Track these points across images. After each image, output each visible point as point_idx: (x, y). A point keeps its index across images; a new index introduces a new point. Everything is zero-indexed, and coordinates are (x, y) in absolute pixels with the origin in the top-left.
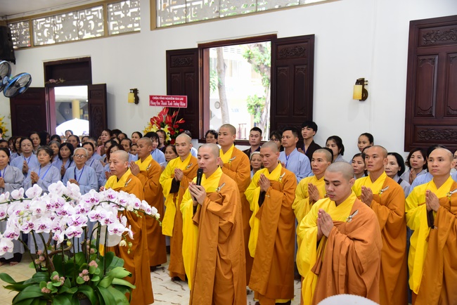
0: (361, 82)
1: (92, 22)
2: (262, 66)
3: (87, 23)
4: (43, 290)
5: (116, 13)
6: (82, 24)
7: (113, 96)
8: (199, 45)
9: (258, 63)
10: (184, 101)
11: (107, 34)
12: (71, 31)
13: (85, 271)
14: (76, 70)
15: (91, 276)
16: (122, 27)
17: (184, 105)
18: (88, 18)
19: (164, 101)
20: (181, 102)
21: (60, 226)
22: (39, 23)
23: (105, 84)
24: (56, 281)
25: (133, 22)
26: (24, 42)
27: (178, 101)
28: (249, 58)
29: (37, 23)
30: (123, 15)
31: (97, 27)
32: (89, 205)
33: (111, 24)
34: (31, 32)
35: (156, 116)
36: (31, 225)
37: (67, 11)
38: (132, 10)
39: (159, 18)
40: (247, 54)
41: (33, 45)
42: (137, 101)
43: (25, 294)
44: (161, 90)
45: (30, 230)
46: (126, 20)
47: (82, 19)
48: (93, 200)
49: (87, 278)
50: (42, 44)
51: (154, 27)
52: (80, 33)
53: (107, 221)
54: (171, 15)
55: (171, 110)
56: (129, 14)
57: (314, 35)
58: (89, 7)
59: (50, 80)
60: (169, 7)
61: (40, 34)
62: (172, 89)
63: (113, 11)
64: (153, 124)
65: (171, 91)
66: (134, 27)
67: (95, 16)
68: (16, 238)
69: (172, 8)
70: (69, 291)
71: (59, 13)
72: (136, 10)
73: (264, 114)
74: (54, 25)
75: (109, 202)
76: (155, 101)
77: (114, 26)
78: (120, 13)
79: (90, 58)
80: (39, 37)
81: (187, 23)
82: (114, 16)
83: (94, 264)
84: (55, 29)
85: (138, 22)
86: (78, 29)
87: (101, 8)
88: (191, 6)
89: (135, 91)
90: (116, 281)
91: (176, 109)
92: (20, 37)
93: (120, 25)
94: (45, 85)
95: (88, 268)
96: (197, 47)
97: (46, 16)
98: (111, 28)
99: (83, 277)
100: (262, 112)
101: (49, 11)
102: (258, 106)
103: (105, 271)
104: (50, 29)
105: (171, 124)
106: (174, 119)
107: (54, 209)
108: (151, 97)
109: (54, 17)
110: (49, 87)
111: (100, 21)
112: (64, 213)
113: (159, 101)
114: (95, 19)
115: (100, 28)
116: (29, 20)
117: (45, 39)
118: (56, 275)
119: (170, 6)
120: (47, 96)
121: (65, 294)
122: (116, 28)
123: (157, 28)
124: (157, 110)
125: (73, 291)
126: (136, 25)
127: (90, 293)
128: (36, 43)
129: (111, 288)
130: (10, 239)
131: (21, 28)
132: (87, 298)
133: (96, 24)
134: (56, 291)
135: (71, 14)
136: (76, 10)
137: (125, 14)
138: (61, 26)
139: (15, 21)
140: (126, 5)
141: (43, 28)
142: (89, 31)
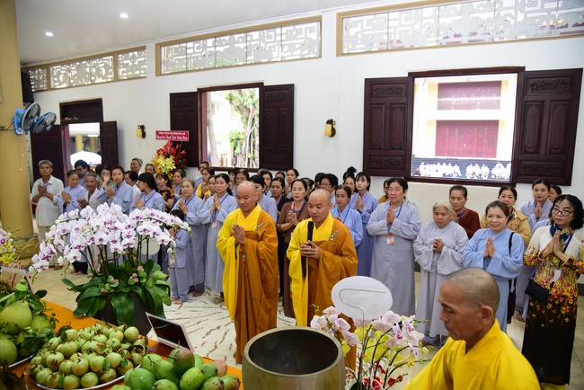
0: (330, 122)
1: (103, 69)
2: (241, 107)
3: (98, 70)
4: (102, 290)
5: (125, 62)
6: (94, 70)
7: (122, 132)
8: (198, 89)
9: (238, 104)
10: (186, 136)
11: (117, 79)
12: (85, 76)
13: (135, 275)
14: (89, 110)
15: (139, 278)
16: (130, 73)
17: (186, 139)
18: (100, 66)
19: (169, 135)
20: (183, 136)
21: (116, 239)
22: (55, 70)
23: (115, 122)
24: (112, 283)
25: (140, 70)
26: (41, 86)
27: (181, 136)
28: (231, 100)
29: (53, 70)
30: (131, 64)
31: (107, 73)
32: (135, 222)
33: (121, 71)
34: (48, 77)
35: (162, 148)
36: (92, 239)
37: (81, 60)
38: (139, 60)
39: (163, 66)
40: (229, 97)
41: (50, 89)
42: (144, 135)
43: (87, 294)
44: (166, 125)
45: (91, 242)
46: (134, 68)
47: (94, 67)
48: (138, 217)
49: (137, 280)
50: (58, 87)
51: (159, 73)
52: (93, 78)
53: (154, 233)
54: (173, 64)
55: (174, 143)
56: (136, 63)
57: (293, 85)
58: (100, 56)
59: (66, 119)
60: (171, 58)
61: (56, 79)
62: (175, 125)
63: (122, 60)
64: (159, 154)
65: (174, 126)
66: (140, 73)
67: (106, 64)
68: (82, 249)
69: (174, 58)
70: (124, 290)
71: (74, 61)
72: (142, 59)
73: (244, 146)
74: (69, 71)
75: (151, 219)
76: (160, 135)
77: (123, 72)
78: (128, 61)
79: (101, 99)
80: (56, 82)
81: (187, 71)
82: (123, 64)
83: (140, 268)
84: (69, 75)
85: (144, 69)
86: (91, 75)
87: (111, 57)
88: (191, 57)
89: (142, 127)
90: (159, 282)
91: (179, 142)
92: (38, 82)
93: (128, 71)
94: (61, 122)
95: (137, 272)
96: (196, 90)
97: (62, 63)
98: (120, 74)
99: (133, 280)
100: (241, 145)
101: (65, 59)
102: (238, 139)
103: (148, 274)
104: (65, 74)
105: (175, 155)
106: (177, 151)
107: (109, 226)
108: (157, 132)
109: (69, 64)
110: (65, 124)
111: (110, 68)
112: (116, 228)
113: (165, 135)
114: (106, 66)
115: (111, 74)
116: (46, 67)
117: (61, 83)
118: (111, 278)
119: (173, 56)
120: (62, 132)
121: (121, 293)
122: (125, 74)
123: (161, 75)
124: (162, 143)
125: (127, 290)
126: (142, 72)
127: (140, 291)
128: (52, 86)
129: (155, 288)
130: (77, 250)
131: (39, 74)
132: (138, 295)
133: (107, 71)
134: (113, 291)
135: (84, 62)
136: (89, 59)
137: (133, 62)
138: (75, 72)
139: (34, 68)
140: (134, 55)
141: (59, 73)
142: (100, 76)
